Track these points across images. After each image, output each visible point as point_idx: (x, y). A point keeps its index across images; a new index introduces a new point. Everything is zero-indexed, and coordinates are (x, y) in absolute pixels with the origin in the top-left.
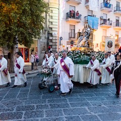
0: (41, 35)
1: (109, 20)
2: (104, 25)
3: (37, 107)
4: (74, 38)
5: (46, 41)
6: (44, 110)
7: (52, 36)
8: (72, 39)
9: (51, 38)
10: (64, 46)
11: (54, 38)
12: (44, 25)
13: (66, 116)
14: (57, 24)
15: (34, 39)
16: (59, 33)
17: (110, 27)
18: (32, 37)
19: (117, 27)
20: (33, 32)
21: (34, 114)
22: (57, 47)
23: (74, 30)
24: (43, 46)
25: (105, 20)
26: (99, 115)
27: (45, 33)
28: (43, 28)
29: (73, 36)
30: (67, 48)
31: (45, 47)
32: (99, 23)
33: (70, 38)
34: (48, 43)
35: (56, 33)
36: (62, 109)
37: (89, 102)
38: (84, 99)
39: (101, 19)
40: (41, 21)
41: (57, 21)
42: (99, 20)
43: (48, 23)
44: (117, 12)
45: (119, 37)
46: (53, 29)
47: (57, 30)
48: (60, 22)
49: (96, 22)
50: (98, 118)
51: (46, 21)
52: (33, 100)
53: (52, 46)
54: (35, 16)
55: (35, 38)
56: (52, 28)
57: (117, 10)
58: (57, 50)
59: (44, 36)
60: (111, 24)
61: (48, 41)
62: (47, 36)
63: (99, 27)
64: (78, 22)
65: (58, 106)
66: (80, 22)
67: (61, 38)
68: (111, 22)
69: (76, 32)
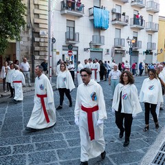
0: (21, 35)
1: (124, 14)
2: (117, 22)
3: (15, 149)
4: (74, 40)
5: (29, 44)
6: (27, 154)
7: (39, 36)
8: (70, 42)
9: (37, 39)
10: (58, 53)
11: (42, 40)
12: (25, 18)
13: (61, 161)
14: (47, 17)
15: (9, 40)
16: (49, 32)
17: (126, 25)
18: (6, 37)
19: (135, 26)
20: (8, 29)
21: (9, 161)
22: (47, 54)
23: (74, 28)
24: (24, 52)
25: (119, 15)
26: (111, 156)
27: (27, 32)
28: (23, 23)
29: (72, 38)
30: (63, 55)
31: (27, 53)
32: (111, 19)
33: (68, 40)
34: (32, 48)
35: (45, 32)
36: (55, 150)
39: (113, 13)
40: (20, 11)
41: (47, 13)
42: (110, 14)
43: (32, 16)
44: (136, 3)
45: (138, 40)
46: (41, 26)
47: (47, 27)
49: (105, 17)
50: (109, 161)
51: (29, 13)
52: (8, 138)
53: (39, 51)
54: (10, 2)
55: (12, 38)
56: (38, 24)
57: (135, 1)
59: (26, 35)
60: (127, 21)
61: (32, 45)
62: (31, 37)
63: (110, 25)
65: (50, 145)
66: (81, 16)
67: (54, 40)
68: (126, 18)
69: (76, 31)
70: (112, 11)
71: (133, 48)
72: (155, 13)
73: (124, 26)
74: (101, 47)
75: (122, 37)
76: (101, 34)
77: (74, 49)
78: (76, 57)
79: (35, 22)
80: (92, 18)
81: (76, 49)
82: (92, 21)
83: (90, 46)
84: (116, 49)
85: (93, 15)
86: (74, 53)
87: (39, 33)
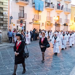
1: (52, 3)
2: (48, 8)
4: (23, 17)
7: (3, 15)
8: (21, 18)
9: (1, 17)
10: (14, 25)
11: (5, 17)
14: (7, 4)
16: (9, 13)
17: (53, 10)
19: (58, 10)
22: (8, 25)
23: (24, 11)
25: (49, 4)
29: (22, 16)
30: (17, 26)
32: (44, 6)
33: (20, 17)
35: (7, 12)
37: (36, 73)
38: (31, 72)
39: (46, 2)
41: (8, 2)
42: (44, 3)
45: (60, 18)
46: (4, 9)
47: (7, 10)
48: (10, 3)
49: (41, 4)
53: (2, 24)
56: (2, 8)
58: (8, 28)
60: (54, 7)
63: (44, 9)
64: (27, 4)
67: (11, 18)
68: (53, 6)
69: (25, 12)
70: (45, 1)
71: (57, 23)
72: (69, 3)
73: (52, 10)
74: (39, 22)
75: (51, 16)
76: (39, 15)
77: (23, 22)
78: (25, 27)
79: (1, 7)
80: (34, 5)
81: (25, 22)
82: (34, 7)
83: (33, 21)
84: (48, 23)
85: (34, 3)
86: (24, 25)
87: (3, 13)
